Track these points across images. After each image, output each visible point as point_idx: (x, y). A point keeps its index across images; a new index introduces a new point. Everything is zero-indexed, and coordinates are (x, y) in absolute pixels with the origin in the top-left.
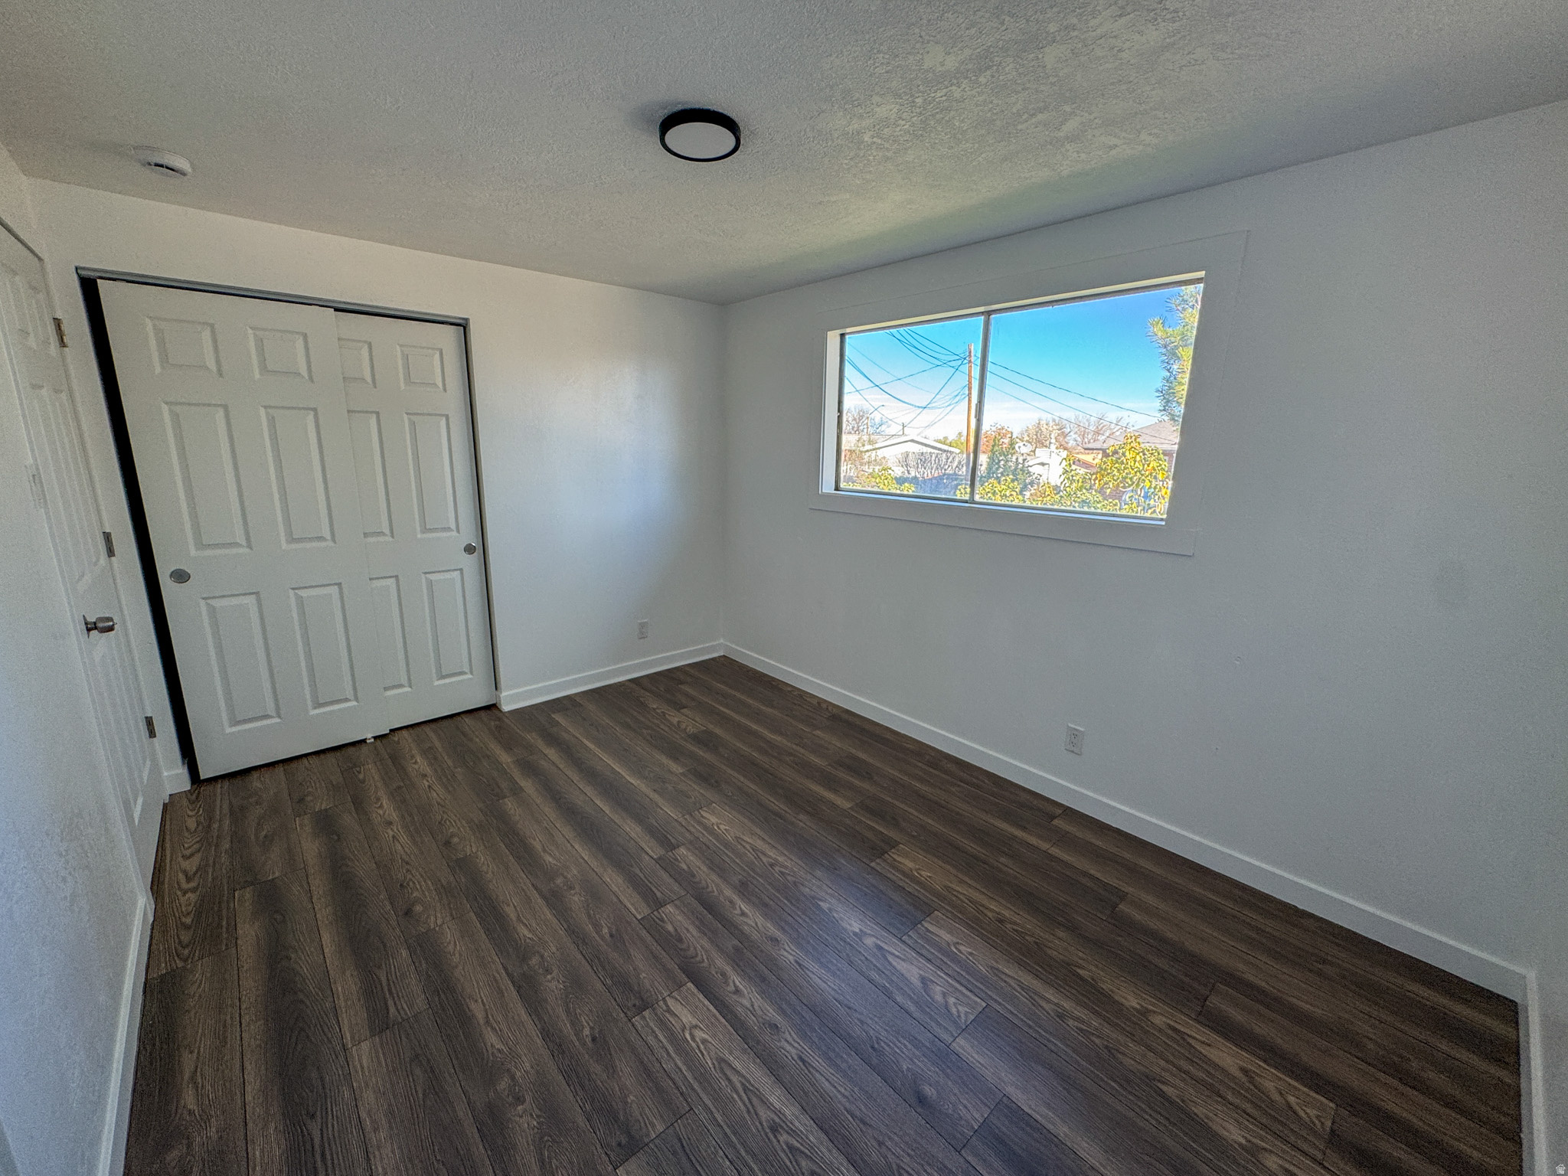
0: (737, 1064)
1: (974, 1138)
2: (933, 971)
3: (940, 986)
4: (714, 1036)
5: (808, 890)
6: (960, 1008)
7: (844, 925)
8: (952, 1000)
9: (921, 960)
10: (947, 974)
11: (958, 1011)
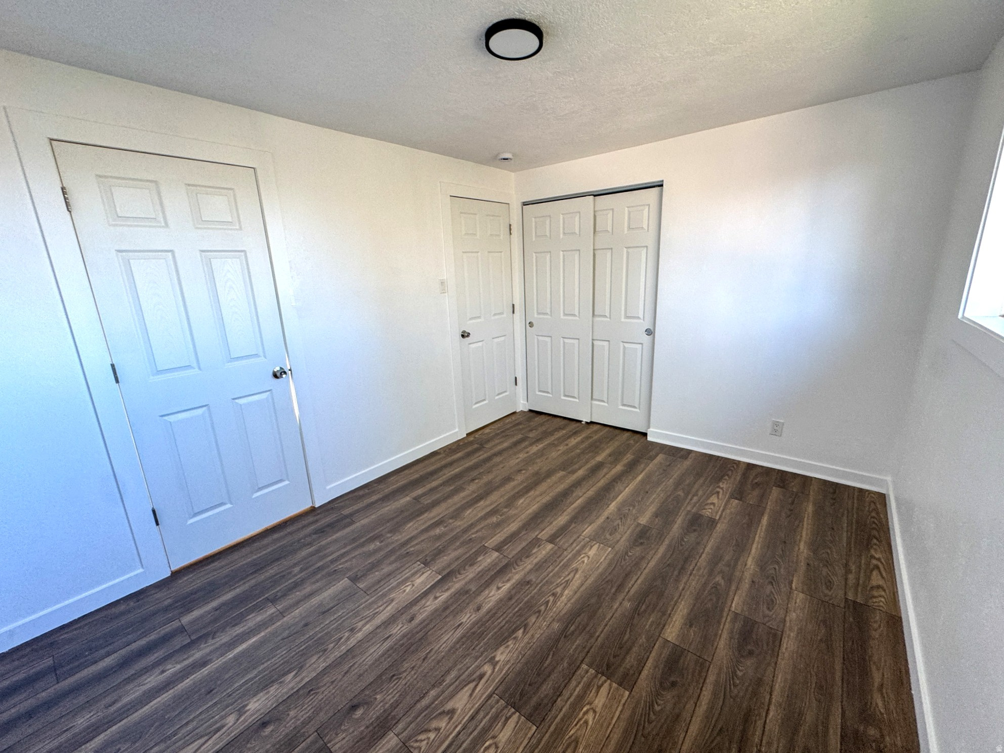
0: (389, 608)
1: (322, 742)
2: (461, 721)
3: (445, 728)
4: (407, 594)
5: (534, 621)
6: (425, 742)
7: (502, 649)
8: (432, 736)
9: (472, 711)
10: (459, 733)
11: (422, 741)
